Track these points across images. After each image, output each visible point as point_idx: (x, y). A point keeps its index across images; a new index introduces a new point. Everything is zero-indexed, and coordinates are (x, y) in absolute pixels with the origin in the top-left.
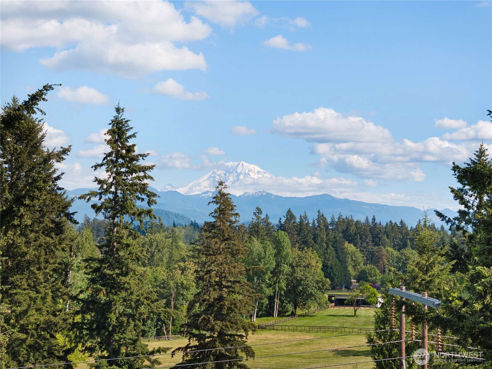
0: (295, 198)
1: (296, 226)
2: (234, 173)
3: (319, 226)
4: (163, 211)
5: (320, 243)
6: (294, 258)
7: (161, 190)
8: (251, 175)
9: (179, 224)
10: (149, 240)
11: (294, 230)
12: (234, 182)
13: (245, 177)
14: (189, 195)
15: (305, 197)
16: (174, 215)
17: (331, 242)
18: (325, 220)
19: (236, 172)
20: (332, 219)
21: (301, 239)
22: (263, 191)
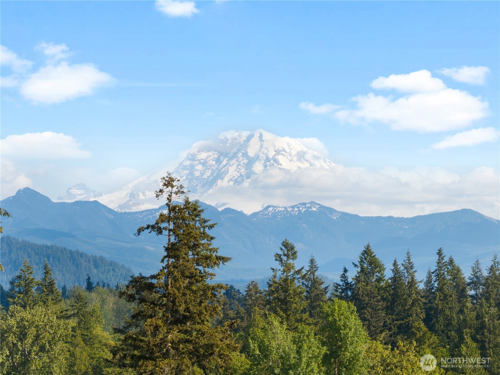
0: (390, 218)
1: (385, 289)
2: (241, 159)
3: (440, 289)
4: (63, 250)
5: (443, 331)
6: (373, 368)
7: (59, 198)
8: (281, 162)
9: (101, 284)
10: (18, 323)
11: (379, 297)
12: (239, 179)
13: (266, 166)
14: (127, 211)
15: (415, 218)
16: (92, 261)
17: (470, 328)
18: (457, 274)
19: (245, 155)
20: (474, 271)
21: (397, 320)
22: (312, 203)
